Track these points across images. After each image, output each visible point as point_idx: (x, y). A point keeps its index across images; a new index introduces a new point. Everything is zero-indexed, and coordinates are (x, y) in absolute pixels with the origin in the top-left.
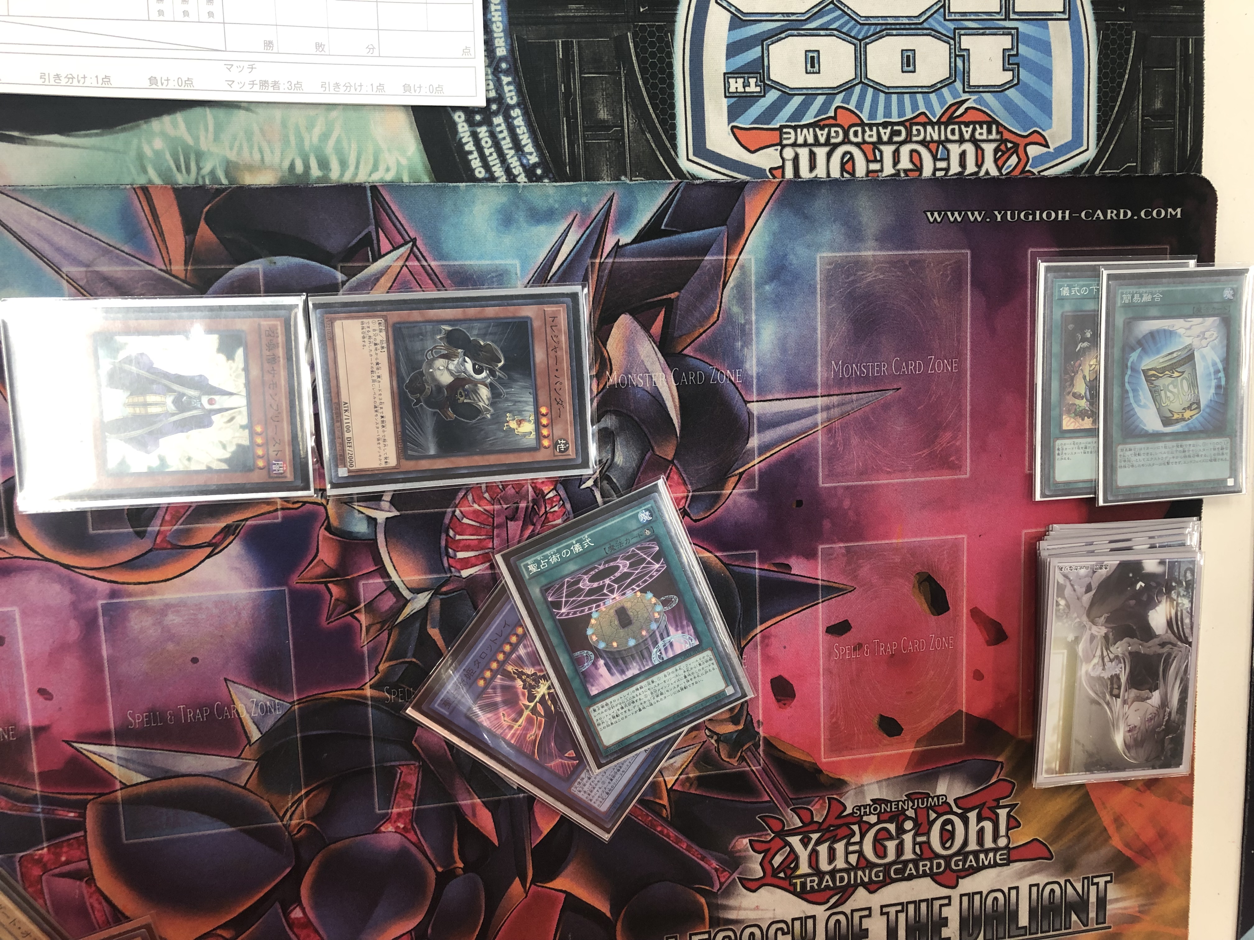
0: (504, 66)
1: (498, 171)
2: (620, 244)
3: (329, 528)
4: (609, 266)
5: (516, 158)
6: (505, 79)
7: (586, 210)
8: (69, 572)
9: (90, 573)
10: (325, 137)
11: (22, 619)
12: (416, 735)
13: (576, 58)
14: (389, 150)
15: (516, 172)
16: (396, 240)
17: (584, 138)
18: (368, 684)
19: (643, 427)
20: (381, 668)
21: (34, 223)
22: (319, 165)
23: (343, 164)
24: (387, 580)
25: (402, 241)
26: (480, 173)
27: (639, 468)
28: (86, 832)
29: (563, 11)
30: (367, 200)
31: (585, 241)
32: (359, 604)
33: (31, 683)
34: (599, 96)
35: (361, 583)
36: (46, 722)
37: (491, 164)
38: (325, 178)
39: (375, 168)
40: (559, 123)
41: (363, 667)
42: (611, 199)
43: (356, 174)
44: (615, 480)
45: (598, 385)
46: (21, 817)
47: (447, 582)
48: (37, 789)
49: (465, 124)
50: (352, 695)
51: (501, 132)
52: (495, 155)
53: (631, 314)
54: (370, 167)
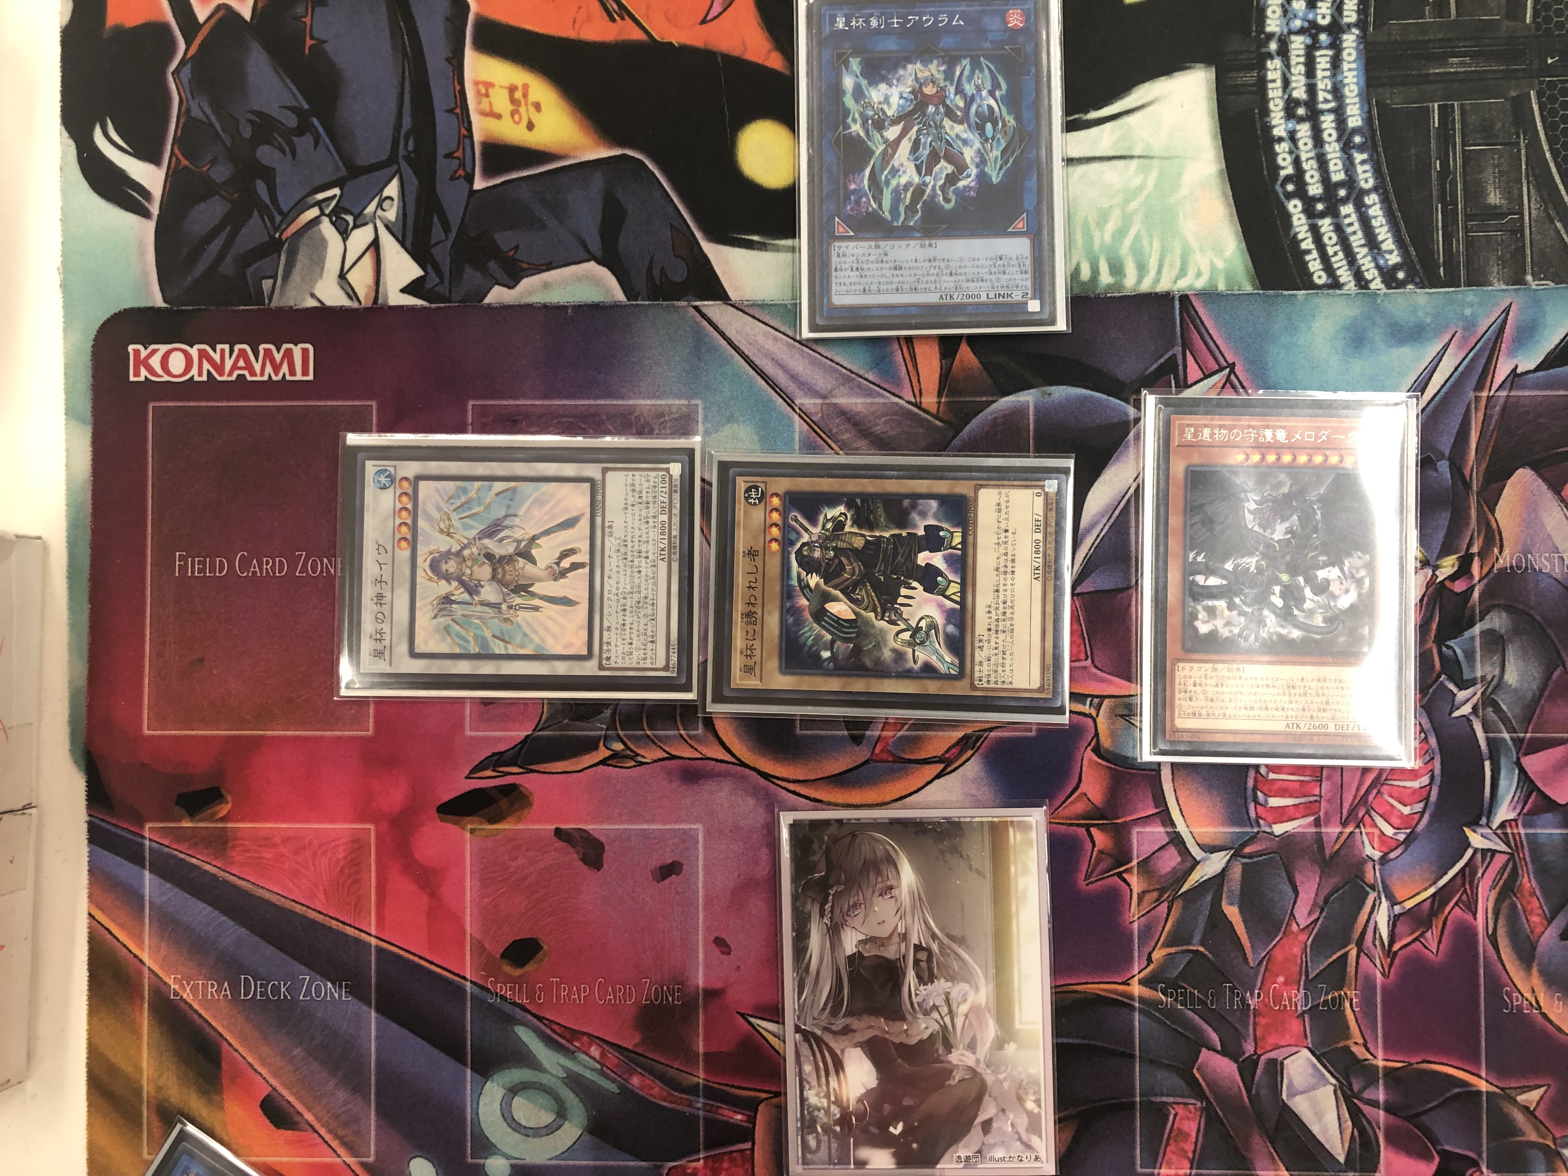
0: (1357, 139)
1: (1344, 275)
2: (1519, 371)
3: (1097, 750)
4: (1502, 401)
5: (1369, 258)
6: (1359, 157)
7: (1470, 325)
8: (767, 783)
9: (792, 787)
10: (1121, 234)
11: (705, 839)
12: (1199, 1061)
13: (1458, 126)
14: (1201, 250)
15: (1368, 276)
16: (1209, 366)
17: (1467, 230)
18: (1136, 978)
19: (1549, 631)
20: (1157, 955)
21: (769, 345)
22: (1110, 269)
23: (1142, 268)
24: (1170, 830)
25: (1217, 367)
26: (1320, 277)
27: (1542, 690)
28: (753, 1144)
29: (1441, 67)
30: (1173, 314)
31: (1467, 367)
32: (1130, 860)
33: (707, 929)
34: (1489, 176)
35: (1135, 831)
36: (719, 985)
37: (1336, 266)
38: (1118, 286)
39: (1183, 272)
40: (1431, 210)
41: (1131, 951)
42: (1507, 311)
43: (1157, 281)
44: (1504, 707)
45: (1481, 567)
46: (679, 1112)
47: (1253, 838)
48: (700, 1076)
49: (1302, 216)
50: (1115, 992)
51: (1351, 224)
52: (1341, 255)
53: (1533, 469)
54: (1176, 271)
